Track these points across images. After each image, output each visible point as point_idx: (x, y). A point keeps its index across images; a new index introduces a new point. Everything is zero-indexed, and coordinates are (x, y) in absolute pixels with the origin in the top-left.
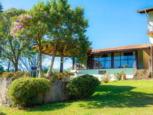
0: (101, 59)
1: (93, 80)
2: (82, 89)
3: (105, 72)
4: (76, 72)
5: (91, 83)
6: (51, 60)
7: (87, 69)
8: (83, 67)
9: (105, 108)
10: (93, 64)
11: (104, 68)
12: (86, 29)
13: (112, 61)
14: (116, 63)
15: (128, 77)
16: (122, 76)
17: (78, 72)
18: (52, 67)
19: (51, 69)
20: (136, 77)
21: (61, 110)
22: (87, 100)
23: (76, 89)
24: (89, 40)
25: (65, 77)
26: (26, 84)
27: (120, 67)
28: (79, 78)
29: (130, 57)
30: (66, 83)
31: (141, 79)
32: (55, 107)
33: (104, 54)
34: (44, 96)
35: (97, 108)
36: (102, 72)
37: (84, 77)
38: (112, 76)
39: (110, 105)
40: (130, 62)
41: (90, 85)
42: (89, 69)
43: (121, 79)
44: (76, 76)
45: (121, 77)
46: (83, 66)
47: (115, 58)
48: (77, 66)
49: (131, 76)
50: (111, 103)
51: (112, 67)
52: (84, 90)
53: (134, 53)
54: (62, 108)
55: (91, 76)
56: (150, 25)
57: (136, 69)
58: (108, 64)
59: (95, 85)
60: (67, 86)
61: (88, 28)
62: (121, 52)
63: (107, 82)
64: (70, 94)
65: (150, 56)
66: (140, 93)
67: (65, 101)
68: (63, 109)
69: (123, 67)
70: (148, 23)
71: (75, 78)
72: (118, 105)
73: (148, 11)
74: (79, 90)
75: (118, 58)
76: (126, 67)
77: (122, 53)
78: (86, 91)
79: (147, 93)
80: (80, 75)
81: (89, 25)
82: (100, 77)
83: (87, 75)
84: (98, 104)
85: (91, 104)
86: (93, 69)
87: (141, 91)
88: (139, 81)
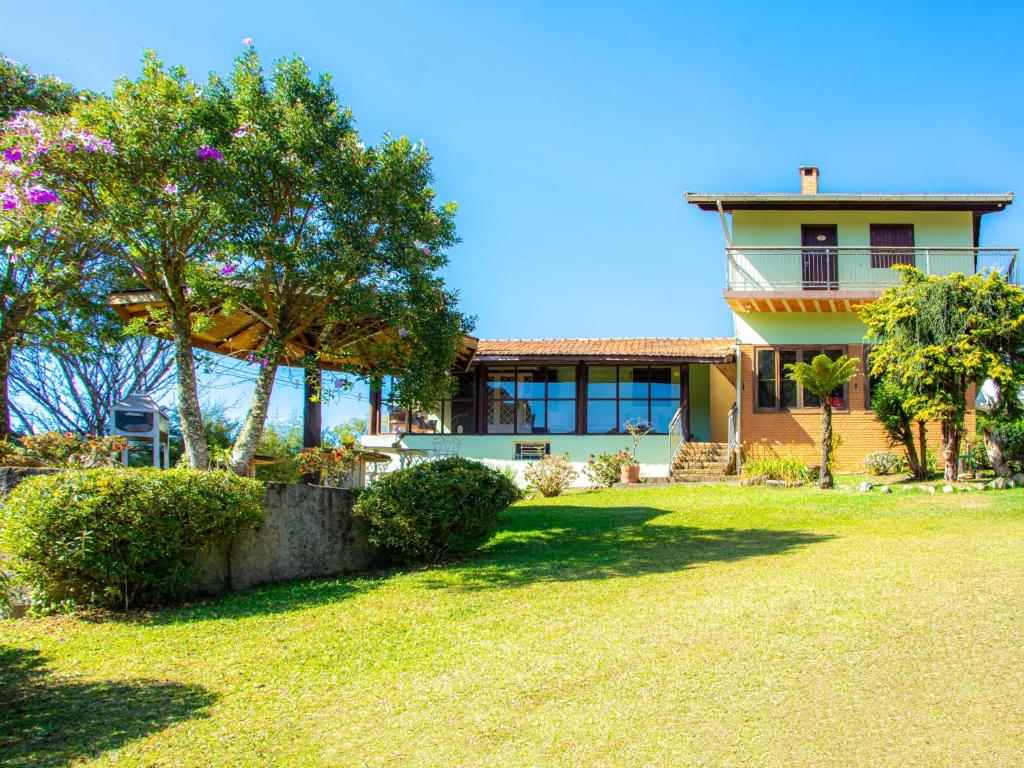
0: (525, 390)
1: (487, 482)
2: (435, 521)
3: (547, 449)
4: (396, 447)
5: (474, 494)
6: (253, 386)
7: (454, 432)
8: (432, 425)
9: (535, 586)
10: (487, 413)
11: (543, 431)
12: (443, 251)
13: (581, 399)
14: (600, 413)
15: (646, 470)
16: (623, 468)
17: (404, 446)
18: (260, 419)
19: (257, 431)
20: (679, 472)
21: (338, 606)
22: (459, 566)
23: (401, 521)
24: (459, 308)
25: (341, 467)
26: (117, 498)
27: (615, 432)
28: (418, 474)
29: (658, 389)
30: (351, 496)
31: (699, 480)
32: (302, 599)
33: (543, 369)
34: (228, 553)
35: (503, 586)
36: (531, 448)
37: (443, 467)
38: (577, 466)
39: (559, 574)
40: (657, 409)
41: (470, 503)
42: (466, 432)
43: (617, 480)
44: (395, 464)
45: (619, 471)
46: (432, 417)
47: (593, 389)
48: (397, 416)
49: (662, 470)
50: (561, 567)
51: (581, 428)
52: (445, 525)
53: (676, 374)
54: (339, 599)
55: (478, 466)
56: (736, 266)
57: (682, 438)
58: (563, 414)
59: (493, 501)
60: (357, 508)
61: (456, 247)
62: (618, 365)
63: (555, 493)
64: (373, 540)
65: (734, 384)
66: (680, 531)
67: (348, 574)
68: (347, 603)
69: (627, 433)
70: (730, 257)
71: (398, 474)
72: (590, 573)
73: (729, 206)
74: (421, 522)
75: (608, 390)
76: (642, 430)
77: (626, 372)
78: (455, 528)
79: (704, 527)
80: (417, 461)
81: (458, 233)
82: (520, 473)
83: (459, 462)
84: (512, 574)
85: (479, 577)
86: (485, 432)
87: (686, 523)
88: (688, 486)
